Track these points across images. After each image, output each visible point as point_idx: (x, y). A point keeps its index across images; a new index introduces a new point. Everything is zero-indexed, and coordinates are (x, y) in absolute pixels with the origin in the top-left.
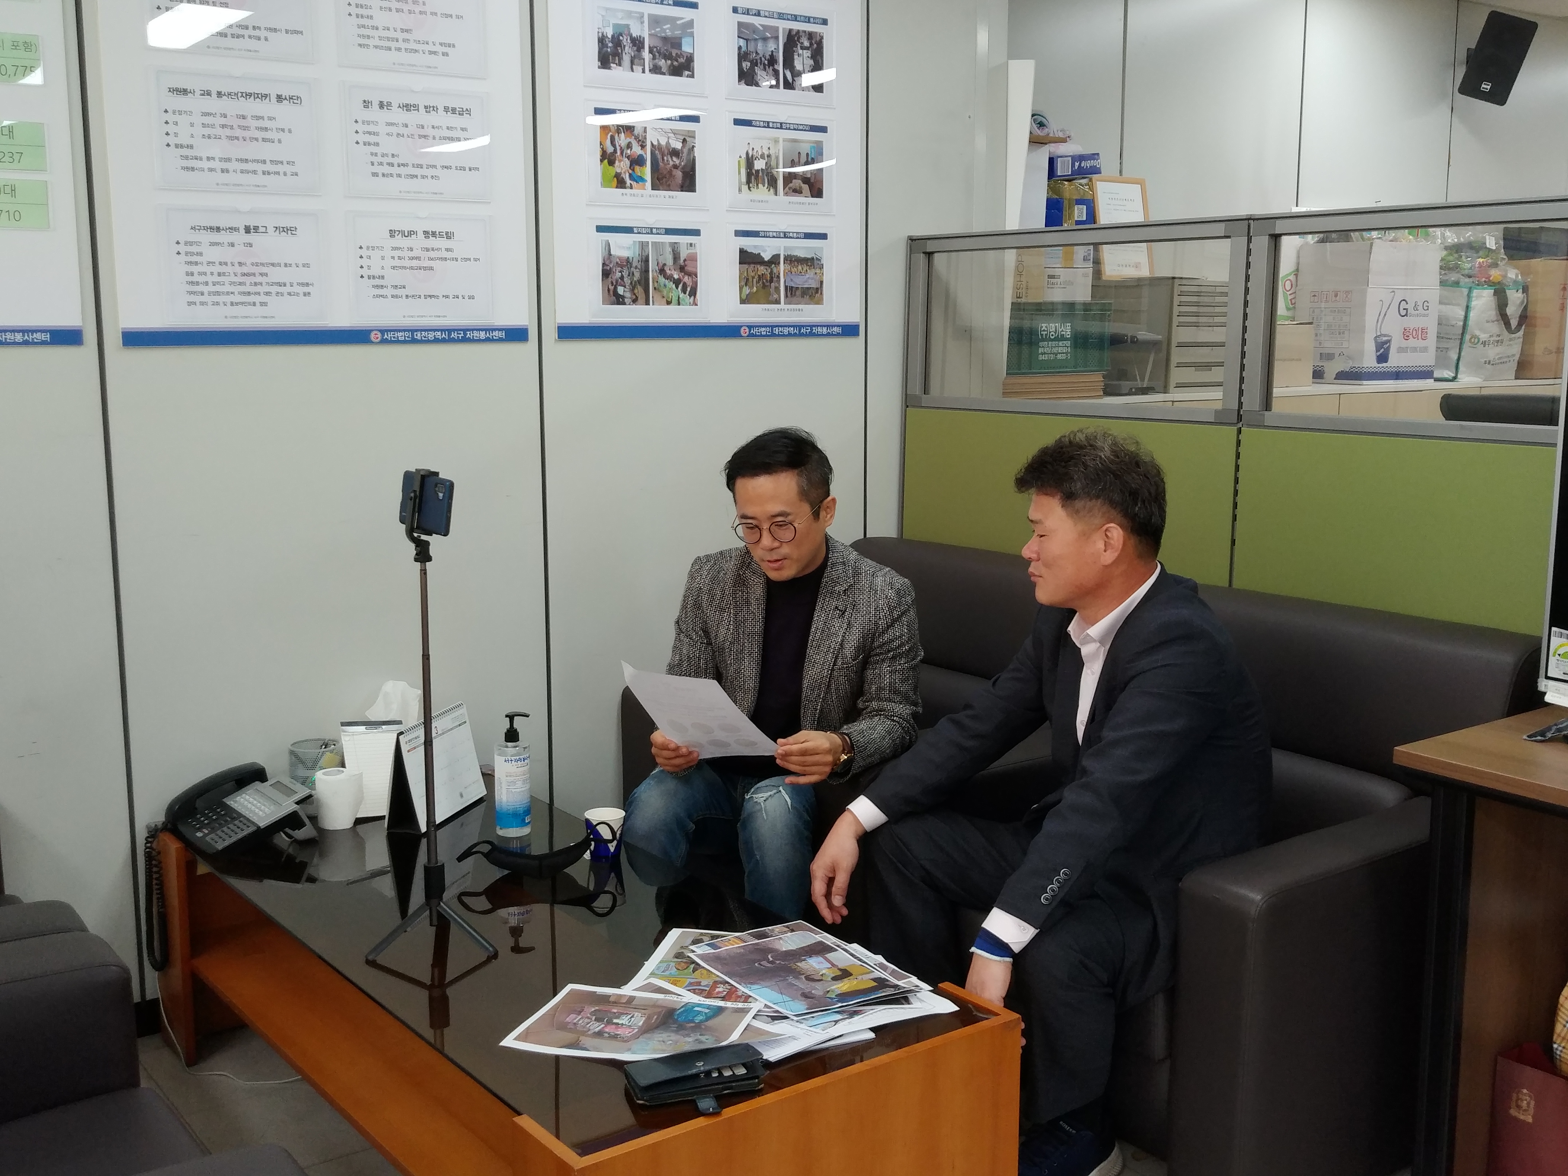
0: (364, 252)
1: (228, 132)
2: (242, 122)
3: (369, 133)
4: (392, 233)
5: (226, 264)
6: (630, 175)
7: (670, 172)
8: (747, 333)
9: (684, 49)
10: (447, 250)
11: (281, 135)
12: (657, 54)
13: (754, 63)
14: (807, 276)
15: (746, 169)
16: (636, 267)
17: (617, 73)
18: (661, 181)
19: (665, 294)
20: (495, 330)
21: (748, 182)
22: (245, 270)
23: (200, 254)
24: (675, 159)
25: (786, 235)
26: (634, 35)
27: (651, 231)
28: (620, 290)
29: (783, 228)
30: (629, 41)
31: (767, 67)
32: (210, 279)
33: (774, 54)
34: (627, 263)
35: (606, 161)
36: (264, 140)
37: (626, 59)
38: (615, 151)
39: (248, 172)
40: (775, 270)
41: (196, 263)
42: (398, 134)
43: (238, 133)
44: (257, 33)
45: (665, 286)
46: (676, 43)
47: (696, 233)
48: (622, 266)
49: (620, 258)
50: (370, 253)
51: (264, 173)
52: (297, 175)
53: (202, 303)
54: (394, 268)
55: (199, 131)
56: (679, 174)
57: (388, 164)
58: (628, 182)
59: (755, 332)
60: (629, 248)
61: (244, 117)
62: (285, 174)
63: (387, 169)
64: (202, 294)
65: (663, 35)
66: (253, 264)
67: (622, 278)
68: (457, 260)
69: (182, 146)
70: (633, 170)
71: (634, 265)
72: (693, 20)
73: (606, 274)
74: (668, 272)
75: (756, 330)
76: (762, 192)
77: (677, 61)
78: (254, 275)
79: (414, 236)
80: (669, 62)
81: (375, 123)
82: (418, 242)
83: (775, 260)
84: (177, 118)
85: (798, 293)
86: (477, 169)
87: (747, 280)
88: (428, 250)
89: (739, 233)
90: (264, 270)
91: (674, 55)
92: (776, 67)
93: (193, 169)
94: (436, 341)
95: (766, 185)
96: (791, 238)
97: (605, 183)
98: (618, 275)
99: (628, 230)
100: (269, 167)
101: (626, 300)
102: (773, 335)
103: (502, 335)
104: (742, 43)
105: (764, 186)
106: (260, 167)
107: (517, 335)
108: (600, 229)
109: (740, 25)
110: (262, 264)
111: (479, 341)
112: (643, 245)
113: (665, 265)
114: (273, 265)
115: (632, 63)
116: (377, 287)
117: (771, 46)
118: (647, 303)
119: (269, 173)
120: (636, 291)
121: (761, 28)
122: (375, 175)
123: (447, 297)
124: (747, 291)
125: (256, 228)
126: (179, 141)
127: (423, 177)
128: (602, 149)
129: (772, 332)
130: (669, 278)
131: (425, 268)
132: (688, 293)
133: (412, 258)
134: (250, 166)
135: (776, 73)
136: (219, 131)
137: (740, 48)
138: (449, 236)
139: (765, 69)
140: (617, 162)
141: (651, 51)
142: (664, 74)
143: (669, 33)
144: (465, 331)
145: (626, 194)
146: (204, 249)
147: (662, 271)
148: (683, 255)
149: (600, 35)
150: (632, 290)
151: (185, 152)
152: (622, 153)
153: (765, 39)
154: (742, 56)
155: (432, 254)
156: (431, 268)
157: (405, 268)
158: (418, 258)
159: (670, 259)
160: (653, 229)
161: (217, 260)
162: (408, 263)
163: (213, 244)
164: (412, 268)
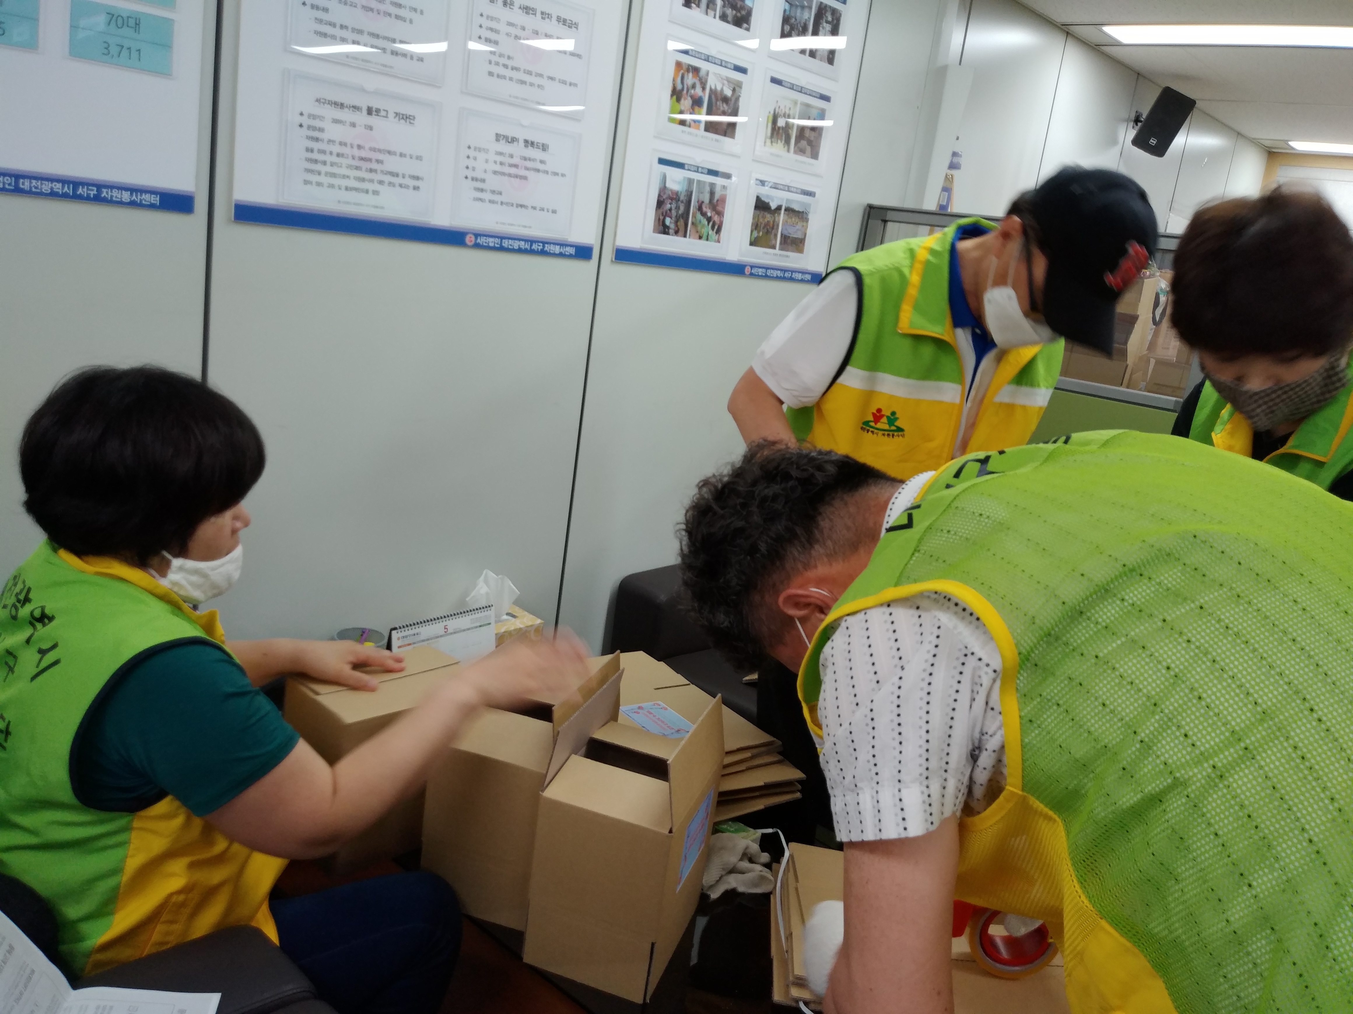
0: (471, 153)
1: (364, 1)
3: (491, 29)
4: (498, 137)
5: (345, 144)
8: (749, 272)
10: (541, 162)
11: (414, 17)
13: (792, 28)
14: (796, 227)
15: (772, 124)
16: (682, 201)
17: (695, 13)
19: (700, 231)
20: (568, 245)
21: (772, 137)
22: (363, 154)
23: (321, 130)
24: (724, 105)
25: (789, 189)
27: (697, 169)
28: (668, 221)
29: (788, 181)
32: (328, 158)
33: (807, 22)
34: (676, 197)
35: (675, 95)
36: (399, 19)
37: (704, 2)
38: (683, 89)
39: (377, 48)
40: (777, 219)
41: (317, 140)
42: (515, 36)
43: (374, 4)
45: (700, 221)
47: (730, 176)
48: (672, 199)
49: (671, 190)
50: (476, 154)
51: (395, 54)
53: (319, 184)
57: (502, 65)
59: (754, 272)
60: (679, 183)
64: (319, 173)
67: (670, 210)
68: (547, 173)
69: (318, 8)
71: (680, 199)
73: (659, 205)
74: (704, 209)
76: (780, 148)
77: (740, 12)
78: (371, 160)
79: (515, 143)
80: (734, 12)
81: (497, 20)
82: (518, 150)
83: (778, 209)
85: (789, 241)
86: (576, 85)
87: (758, 224)
88: (522, 158)
89: (759, 182)
90: (380, 157)
91: (739, 6)
93: (325, 35)
94: (519, 251)
95: (783, 141)
96: (793, 192)
97: (670, 118)
98: (668, 206)
99: (680, 165)
100: (397, 47)
101: (670, 231)
102: (766, 277)
103: (572, 251)
104: (787, 6)
105: (781, 143)
106: (391, 48)
107: (583, 253)
108: (662, 161)
110: (380, 151)
111: (554, 255)
112: (690, 181)
114: (389, 152)
115: (708, 6)
116: (477, 189)
117: (806, 15)
118: (685, 236)
119: (398, 55)
120: (678, 223)
122: (491, 74)
123: (534, 208)
124: (756, 234)
125: (378, 111)
128: (674, 85)
129: (766, 273)
130: (705, 215)
131: (521, 178)
132: (715, 230)
133: (511, 165)
134: (380, 43)
137: (785, 11)
138: (545, 148)
140: (682, 100)
142: (728, 22)
144: (544, 244)
145: (686, 130)
146: (327, 125)
147: (700, 208)
148: (717, 196)
150: (675, 223)
151: (320, 15)
152: (687, 92)
153: (803, 7)
154: (786, 20)
155: (529, 164)
156: (525, 178)
157: (503, 174)
158: (516, 166)
159: (706, 198)
160: (698, 167)
161: (338, 139)
162: (507, 170)
163: (336, 121)
164: (510, 175)
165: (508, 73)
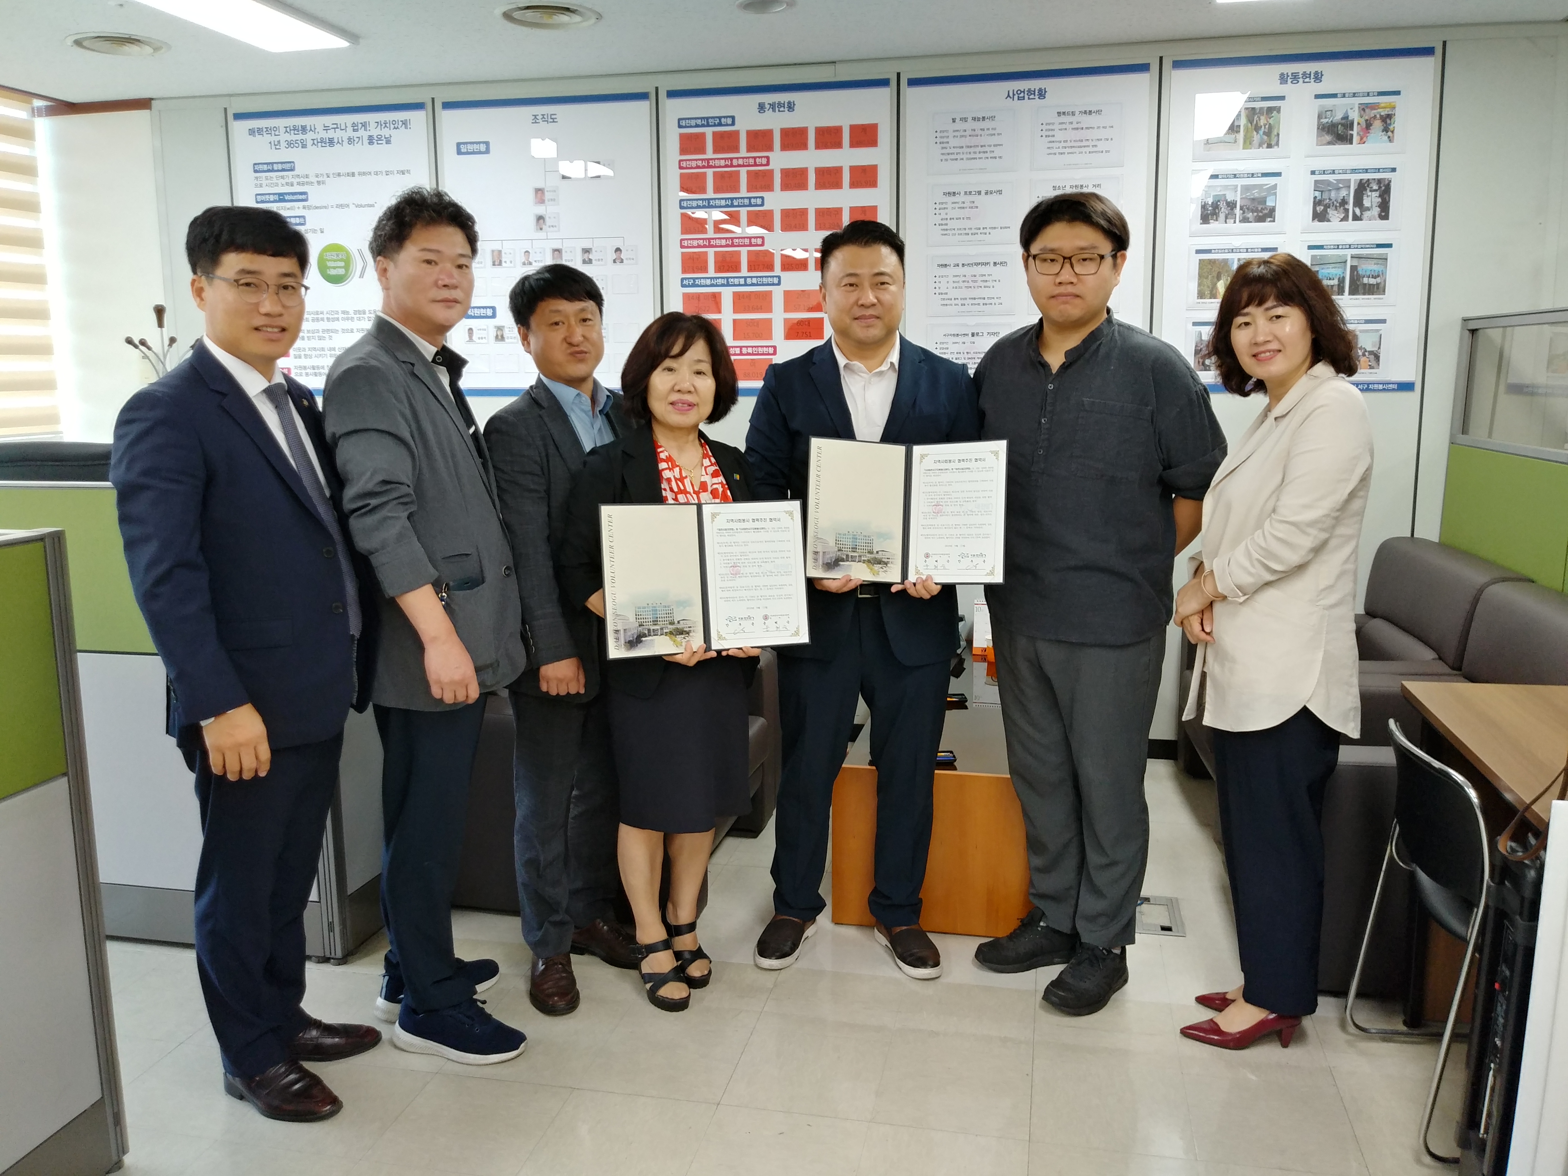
2: (974, 279)
5: (960, 353)
9: (1267, 204)
11: (994, 284)
12: (1246, 210)
13: (1327, 206)
17: (1213, 225)
26: (1229, 200)
30: (1225, 204)
31: (1338, 208)
33: (1346, 198)
36: (985, 287)
37: (1222, 216)
39: (975, 304)
43: (971, 284)
44: (985, 231)
46: (1263, 201)
51: (984, 304)
52: (1001, 304)
55: (951, 285)
61: (975, 276)
62: (995, 304)
65: (1252, 197)
66: (974, 353)
69: (942, 294)
72: (1276, 184)
77: (1262, 212)
80: (1256, 214)
84: (941, 280)
91: (1260, 209)
92: (1346, 207)
93: (947, 305)
100: (986, 301)
104: (1317, 194)
106: (982, 301)
109: (1316, 181)
115: (1226, 218)
117: (1343, 193)
119: (986, 304)
121: (1335, 182)
125: (978, 334)
126: (941, 291)
134: (976, 301)
135: (1347, 211)
136: (962, 284)
137: (1315, 198)
139: (1336, 209)
141: (1241, 208)
142: (1251, 222)
143: (1256, 195)
146: (949, 346)
149: (1203, 203)
151: (944, 296)
153: (1338, 189)
154: (1317, 203)
161: (955, 351)
163: (954, 343)
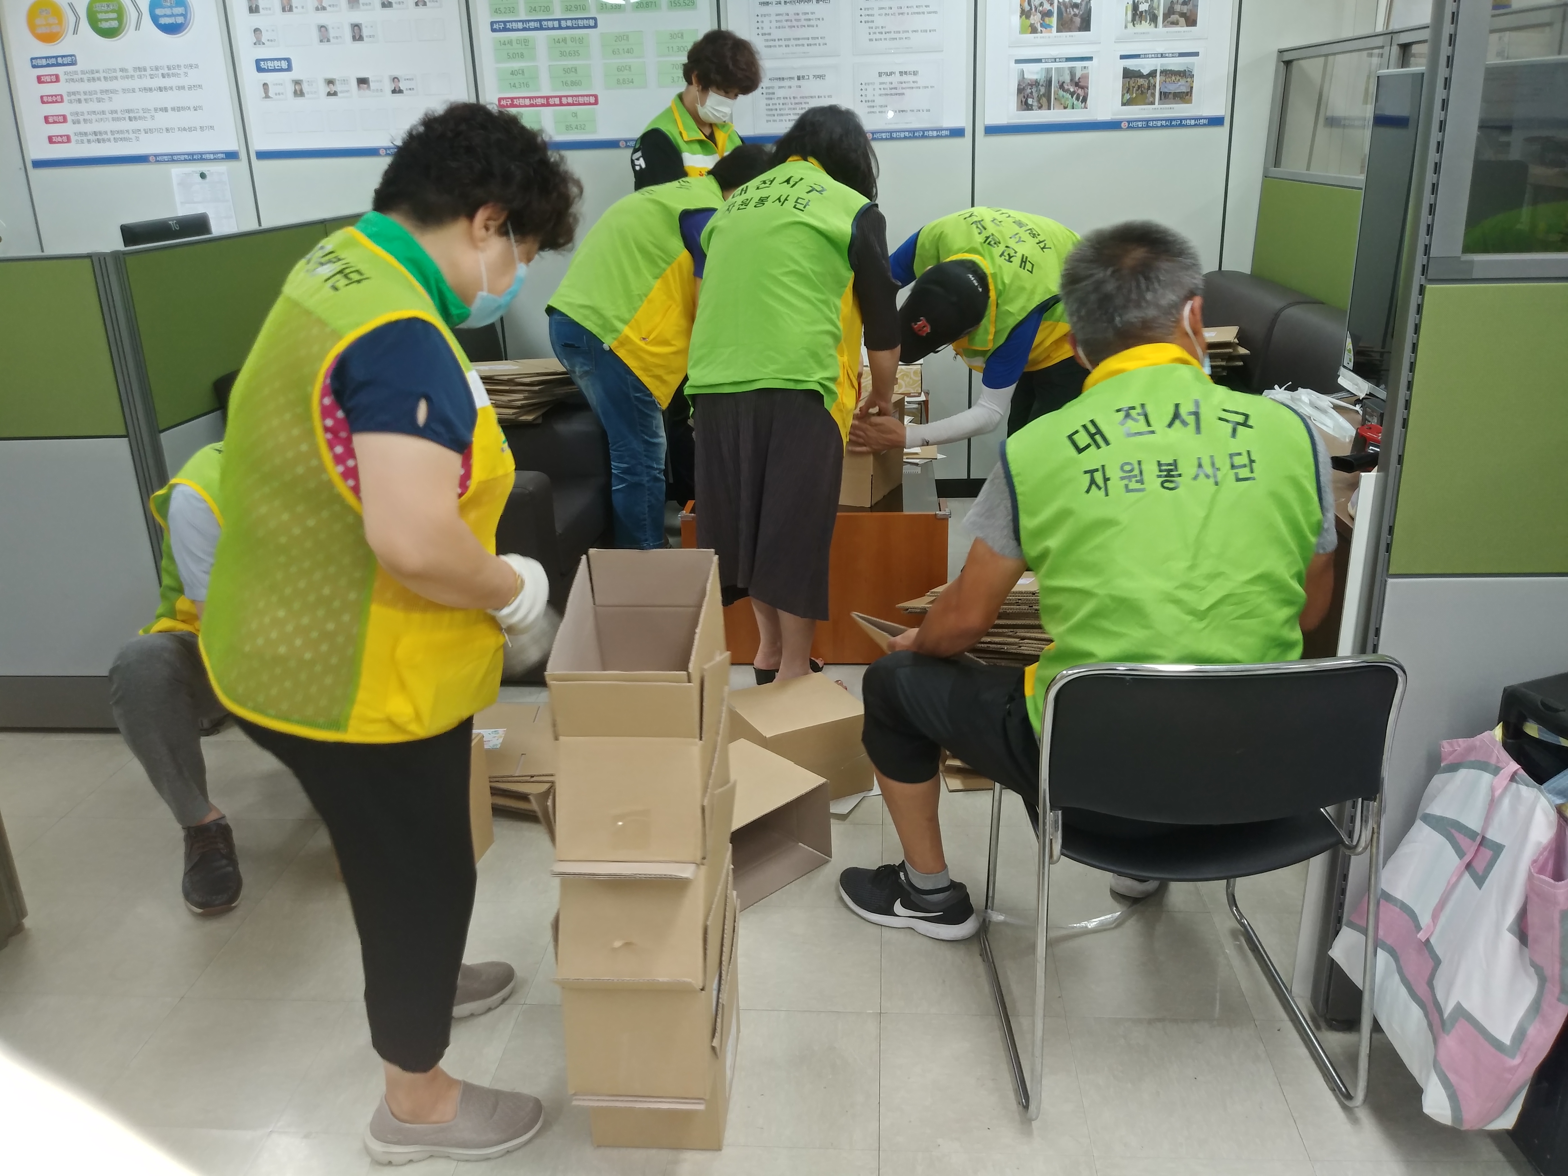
0: (863, 87)
1: (789, 23)
2: (797, 17)
3: (868, 15)
4: (880, 74)
5: (787, 98)
6: (1041, 24)
7: (1071, 20)
8: (1127, 126)
10: (914, 82)
11: (818, 22)
14: (1179, 83)
15: (1132, 11)
16: (1042, 86)
18: (1064, 25)
19: (1063, 103)
20: (943, 130)
21: (1133, 20)
22: (797, 101)
23: (773, 94)
24: (1075, 10)
25: (1162, 56)
27: (1055, 60)
28: (1030, 101)
29: (1160, 50)
32: (778, 107)
34: (1036, 83)
35: (1024, 16)
36: (808, 26)
38: (1031, 9)
39: (799, 45)
40: (1152, 81)
41: (771, 99)
42: (886, 14)
43: (795, 23)
45: (1063, 96)
47: (1090, 59)
48: (1032, 85)
49: (1030, 80)
50: (867, 87)
51: (808, 45)
52: (826, 44)
53: (774, 121)
54: (880, 95)
55: (774, 24)
56: (1078, 20)
57: (879, 33)
58: (1039, 29)
59: (1132, 125)
60: (1037, 73)
61: (798, 14)
62: (819, 45)
63: (878, 36)
64: (774, 115)
66: (801, 98)
67: (1032, 93)
68: (919, 88)
69: (765, 34)
70: (1044, 21)
71: (1041, 84)
73: (1020, 90)
74: (1066, 87)
75: (1134, 124)
76: (1145, 27)
78: (801, 103)
79: (893, 75)
81: (872, 9)
82: (895, 79)
83: (1153, 74)
84: (763, 19)
85: (1171, 96)
86: (935, 30)
87: (1129, 89)
88: (901, 83)
89: (1123, 57)
90: (807, 100)
93: (770, 46)
94: (905, 138)
95: (1148, 21)
96: (1166, 57)
97: (1022, 31)
98: (1029, 91)
99: (1039, 61)
100: (810, 41)
101: (1033, 107)
102: (1148, 127)
103: (948, 133)
105: (1146, 22)
106: (806, 42)
107: (958, 133)
108: (1018, 61)
110: (806, 97)
111: (933, 137)
112: (1048, 71)
113: (1064, 82)
114: (812, 97)
116: (870, 107)
118: (1049, 108)
119: (811, 45)
120: (1041, 101)
122: (871, 40)
123: (913, 111)
124: (1127, 96)
125: (803, 77)
126: (764, 31)
127: (900, 39)
128: (1022, 9)
129: (1147, 124)
130: (1067, 91)
131: (900, 94)
132: (1080, 100)
133: (891, 89)
134: (801, 42)
138: (915, 73)
140: (1032, 16)
144: (924, 131)
145: (1037, 37)
146: (775, 90)
148: (1078, 75)
150: (1039, 101)
151: (767, 37)
152: (1036, 10)
155: (904, 85)
156: (903, 94)
157: (887, 95)
158: (896, 88)
159: (1067, 78)
160: (1055, 59)
161: (782, 96)
162: (889, 92)
163: (780, 87)
164: (891, 94)
165: (883, 36)
